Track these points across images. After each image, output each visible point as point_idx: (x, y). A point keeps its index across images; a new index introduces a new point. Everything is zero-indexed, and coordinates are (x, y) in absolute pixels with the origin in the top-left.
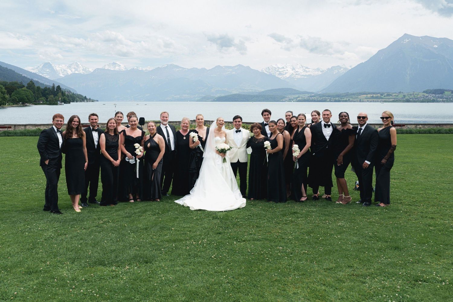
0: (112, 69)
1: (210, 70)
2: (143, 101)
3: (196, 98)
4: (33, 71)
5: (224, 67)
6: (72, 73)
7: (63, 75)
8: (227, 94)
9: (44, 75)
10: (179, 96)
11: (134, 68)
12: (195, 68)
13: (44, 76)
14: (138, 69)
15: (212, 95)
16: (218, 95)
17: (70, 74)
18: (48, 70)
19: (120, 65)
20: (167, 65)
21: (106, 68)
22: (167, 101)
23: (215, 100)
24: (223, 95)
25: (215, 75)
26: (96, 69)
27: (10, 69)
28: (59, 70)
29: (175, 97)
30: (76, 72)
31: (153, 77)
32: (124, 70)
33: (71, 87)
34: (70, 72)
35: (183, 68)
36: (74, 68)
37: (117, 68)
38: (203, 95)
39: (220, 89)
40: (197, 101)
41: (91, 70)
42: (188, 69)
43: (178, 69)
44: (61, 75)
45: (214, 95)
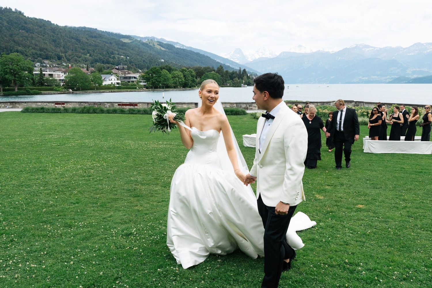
0: (297, 52)
1: (406, 48)
2: (327, 84)
3: (387, 80)
4: (225, 57)
5: (425, 44)
6: (259, 57)
7: (252, 59)
8: (426, 75)
9: (235, 60)
10: (367, 78)
11: (320, 50)
12: (388, 47)
13: (235, 62)
14: (324, 51)
15: (407, 76)
16: (415, 76)
17: (257, 58)
18: (238, 56)
19: (305, 48)
20: (355, 46)
21: (292, 51)
22: (353, 83)
23: (411, 81)
24: (421, 76)
25: (413, 54)
26: (282, 52)
27: (206, 56)
28: (248, 55)
29: (363, 79)
30: (264, 56)
31: (340, 58)
32: (310, 52)
33: (258, 71)
34: (257, 57)
35: (374, 47)
36: (262, 52)
37: (303, 51)
38: (395, 76)
39: (417, 70)
40: (387, 83)
41: (277, 54)
42: (380, 48)
43: (368, 49)
44: (250, 60)
45: (410, 76)
